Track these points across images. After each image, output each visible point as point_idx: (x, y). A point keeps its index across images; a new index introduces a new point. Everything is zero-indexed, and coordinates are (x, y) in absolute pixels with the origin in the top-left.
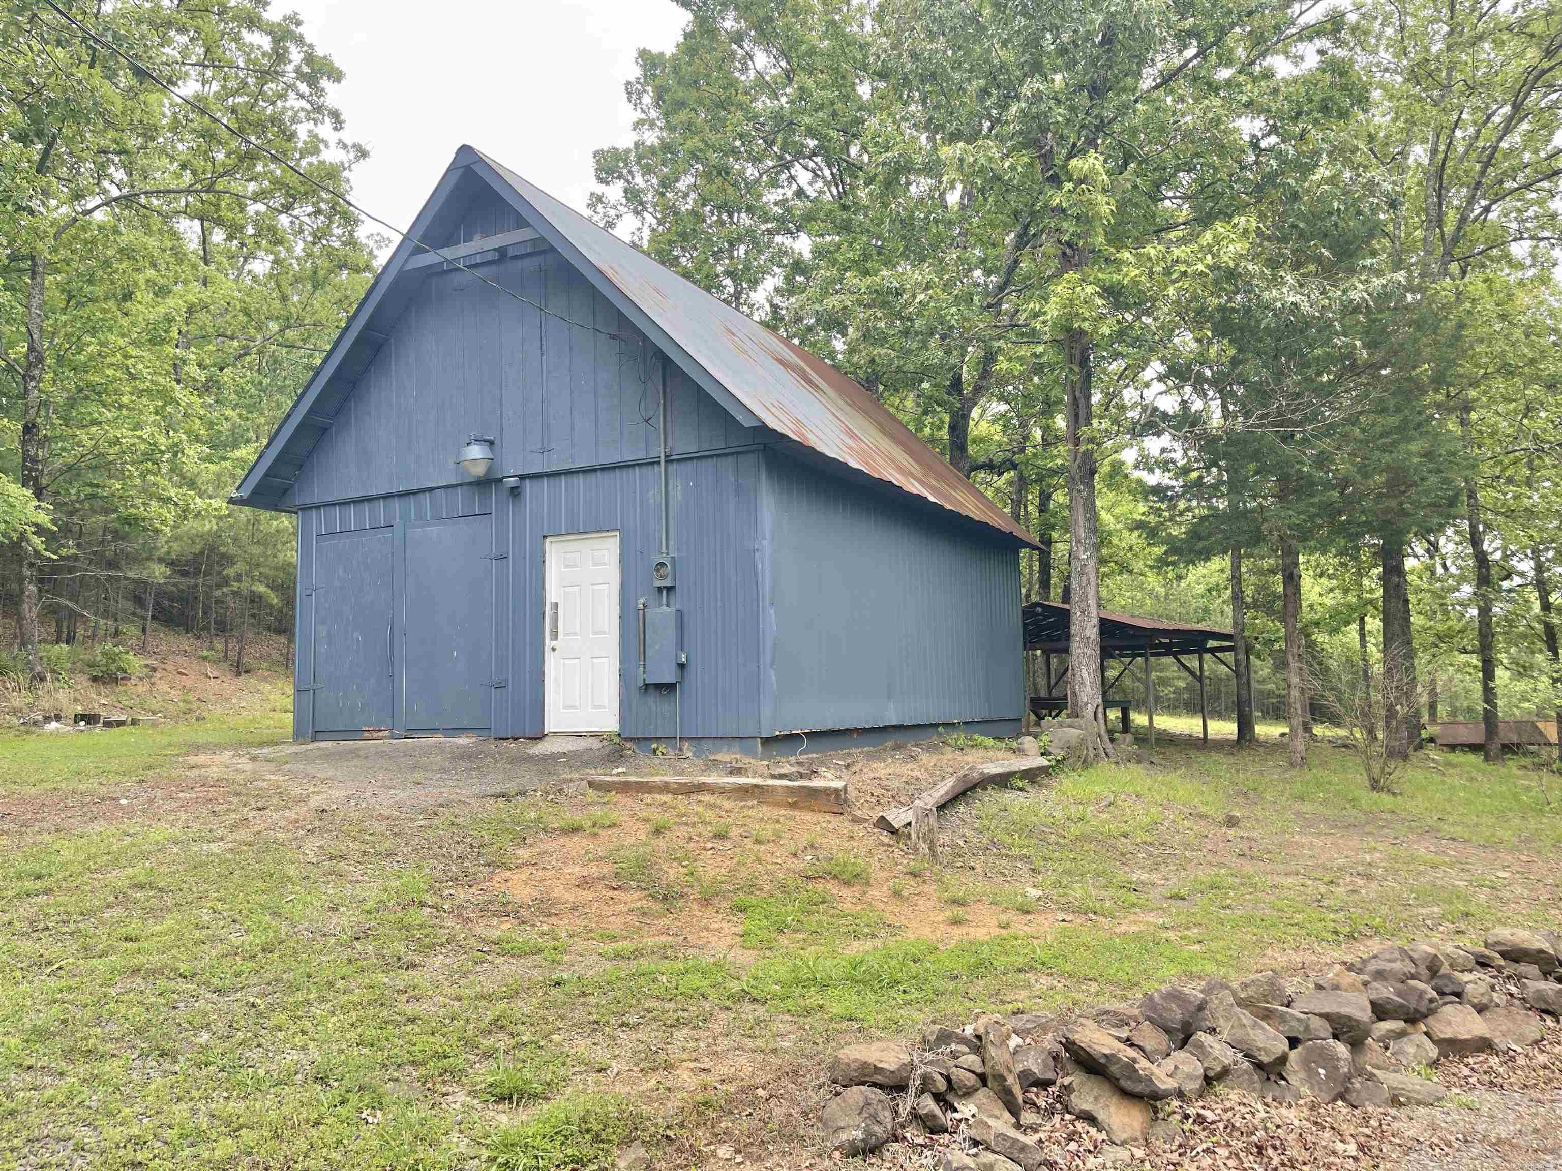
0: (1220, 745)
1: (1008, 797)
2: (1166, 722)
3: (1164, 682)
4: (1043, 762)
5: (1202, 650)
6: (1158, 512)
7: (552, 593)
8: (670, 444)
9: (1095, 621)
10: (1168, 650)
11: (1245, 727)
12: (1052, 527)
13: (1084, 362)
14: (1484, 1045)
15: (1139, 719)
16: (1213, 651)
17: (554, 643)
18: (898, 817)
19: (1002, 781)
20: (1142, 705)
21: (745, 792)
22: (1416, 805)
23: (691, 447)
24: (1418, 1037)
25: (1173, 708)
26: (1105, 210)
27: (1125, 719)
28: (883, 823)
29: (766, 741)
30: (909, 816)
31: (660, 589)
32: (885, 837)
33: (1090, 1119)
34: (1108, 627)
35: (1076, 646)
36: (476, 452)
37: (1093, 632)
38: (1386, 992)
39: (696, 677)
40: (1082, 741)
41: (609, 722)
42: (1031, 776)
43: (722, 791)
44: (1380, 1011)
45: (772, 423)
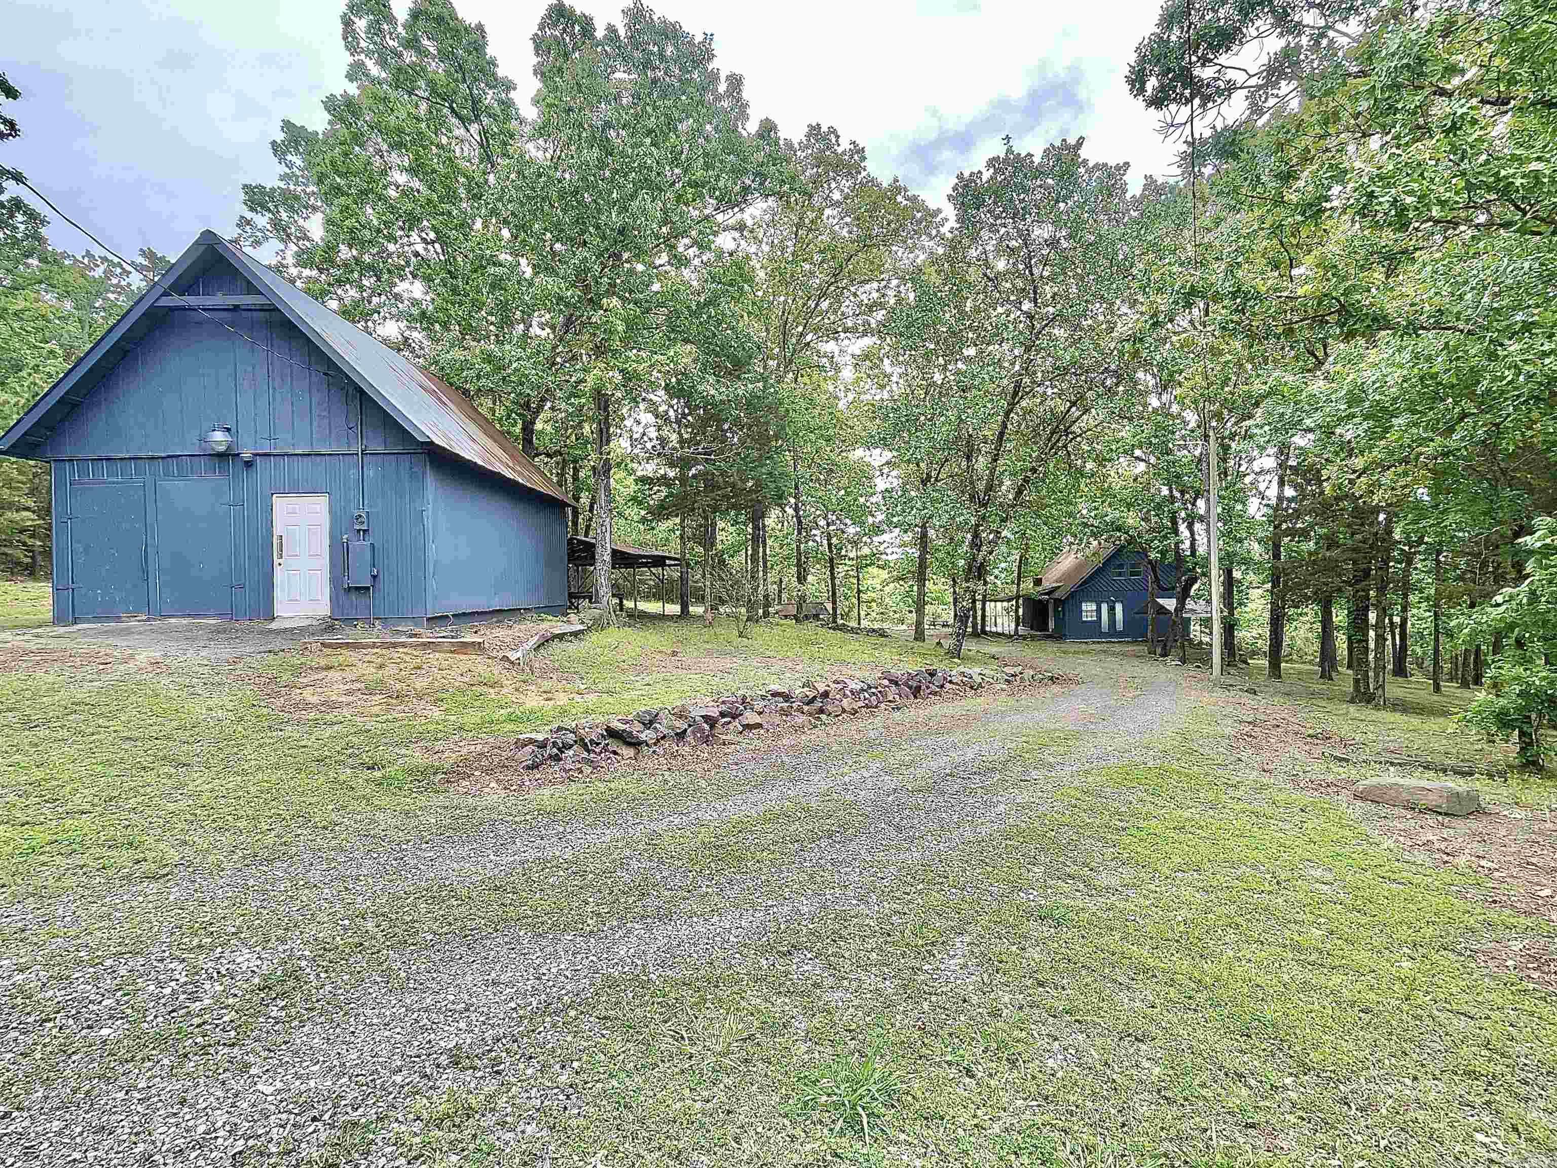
0: (671, 618)
1: (564, 645)
2: (643, 606)
3: (642, 582)
4: (581, 627)
5: (663, 565)
6: (642, 491)
7: (277, 530)
8: (364, 442)
9: (609, 551)
10: (645, 565)
11: (685, 607)
12: (581, 490)
13: (606, 409)
14: (759, 726)
15: (629, 604)
16: (669, 566)
17: (280, 561)
18: (513, 656)
19: (561, 637)
20: (630, 595)
21: (424, 644)
22: (757, 643)
23: (381, 449)
24: (736, 723)
25: (647, 597)
26: (620, 328)
27: (621, 604)
28: (505, 658)
29: (429, 619)
30: (519, 654)
31: (359, 531)
32: (507, 665)
33: (615, 753)
34: (614, 552)
35: (599, 565)
36: (219, 436)
37: (607, 558)
38: (724, 708)
39: (387, 584)
40: (601, 616)
41: (324, 609)
42: (575, 634)
43: (411, 645)
44: (722, 715)
45: (437, 441)
